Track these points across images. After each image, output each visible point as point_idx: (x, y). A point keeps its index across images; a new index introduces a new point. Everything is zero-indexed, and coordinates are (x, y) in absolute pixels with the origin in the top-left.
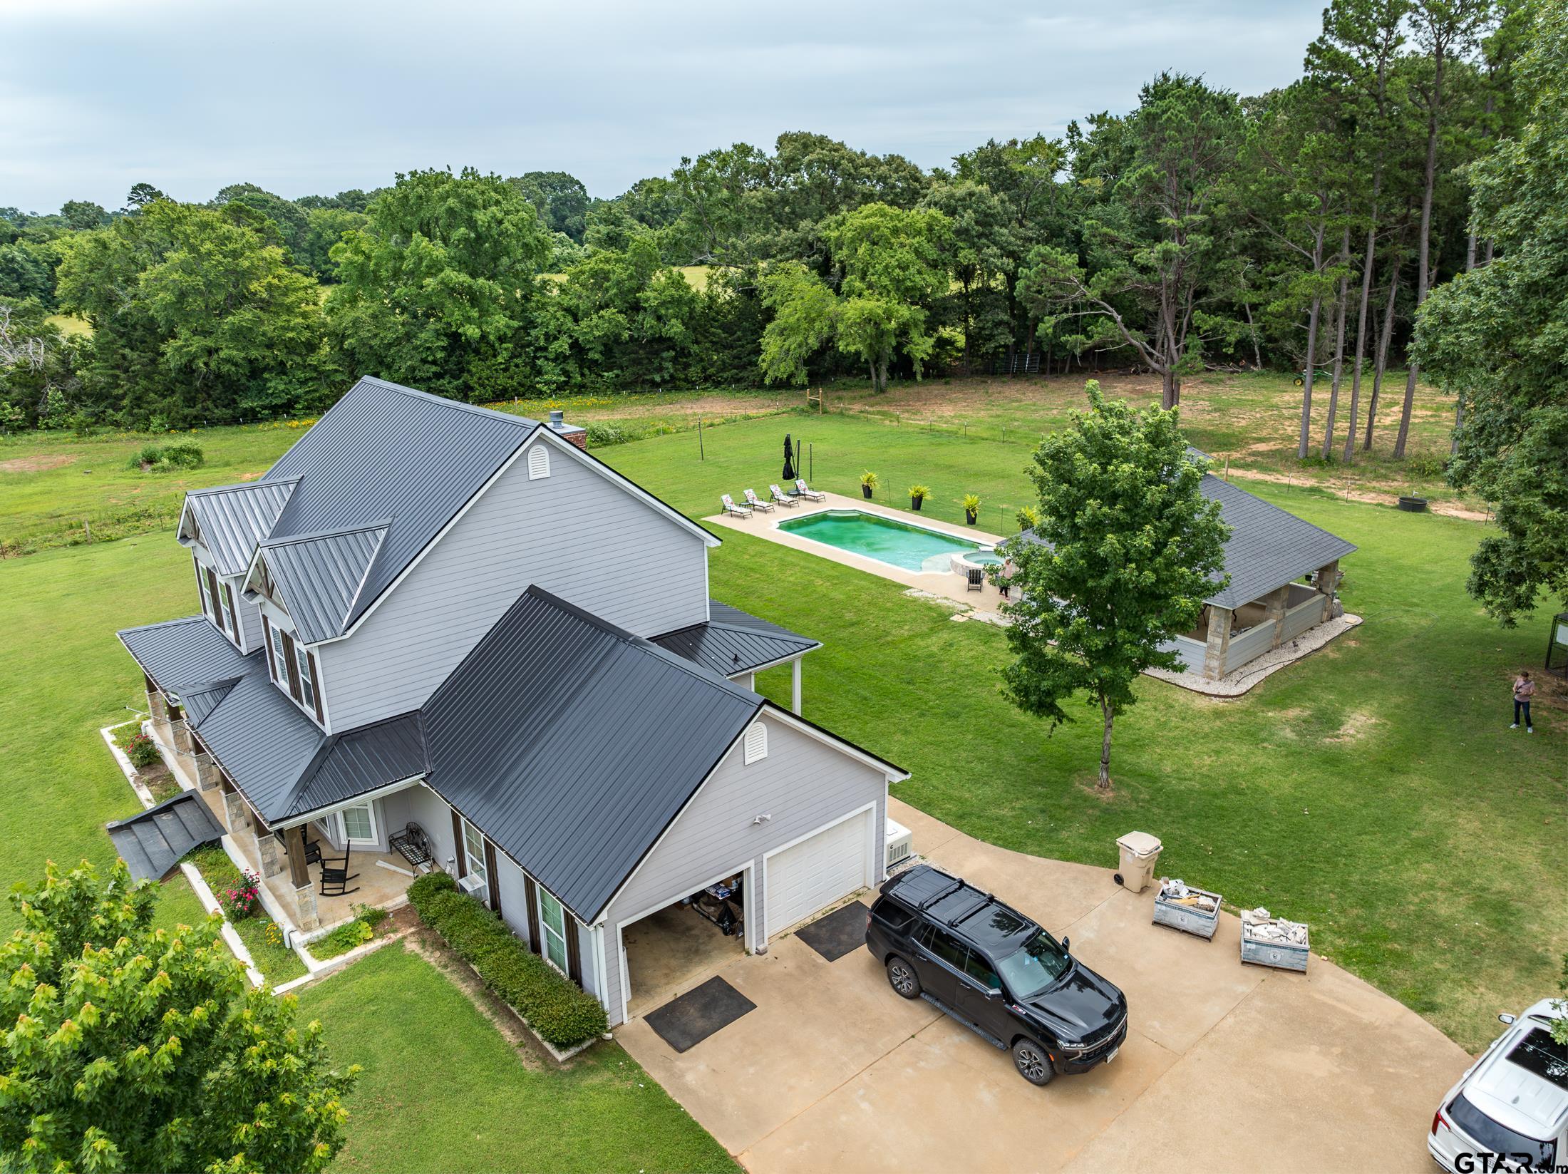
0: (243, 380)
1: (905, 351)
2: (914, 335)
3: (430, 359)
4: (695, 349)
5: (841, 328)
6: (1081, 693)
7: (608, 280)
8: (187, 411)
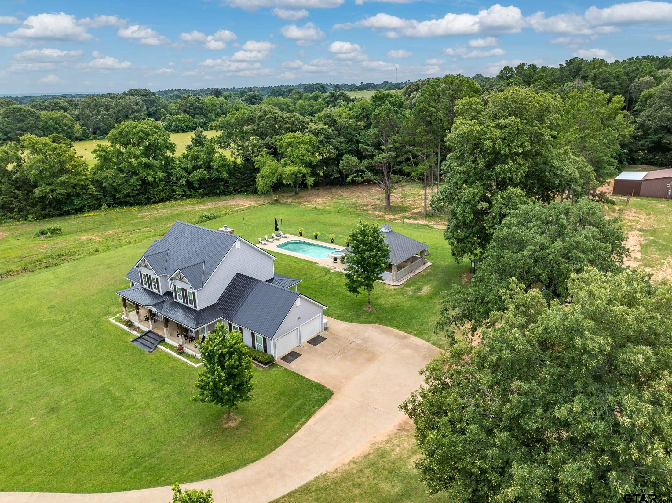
0: (64, 200)
1: (305, 182)
2: (307, 177)
3: (135, 189)
4: (230, 181)
5: (284, 176)
6: (363, 287)
7: (199, 158)
8: (43, 212)
